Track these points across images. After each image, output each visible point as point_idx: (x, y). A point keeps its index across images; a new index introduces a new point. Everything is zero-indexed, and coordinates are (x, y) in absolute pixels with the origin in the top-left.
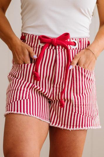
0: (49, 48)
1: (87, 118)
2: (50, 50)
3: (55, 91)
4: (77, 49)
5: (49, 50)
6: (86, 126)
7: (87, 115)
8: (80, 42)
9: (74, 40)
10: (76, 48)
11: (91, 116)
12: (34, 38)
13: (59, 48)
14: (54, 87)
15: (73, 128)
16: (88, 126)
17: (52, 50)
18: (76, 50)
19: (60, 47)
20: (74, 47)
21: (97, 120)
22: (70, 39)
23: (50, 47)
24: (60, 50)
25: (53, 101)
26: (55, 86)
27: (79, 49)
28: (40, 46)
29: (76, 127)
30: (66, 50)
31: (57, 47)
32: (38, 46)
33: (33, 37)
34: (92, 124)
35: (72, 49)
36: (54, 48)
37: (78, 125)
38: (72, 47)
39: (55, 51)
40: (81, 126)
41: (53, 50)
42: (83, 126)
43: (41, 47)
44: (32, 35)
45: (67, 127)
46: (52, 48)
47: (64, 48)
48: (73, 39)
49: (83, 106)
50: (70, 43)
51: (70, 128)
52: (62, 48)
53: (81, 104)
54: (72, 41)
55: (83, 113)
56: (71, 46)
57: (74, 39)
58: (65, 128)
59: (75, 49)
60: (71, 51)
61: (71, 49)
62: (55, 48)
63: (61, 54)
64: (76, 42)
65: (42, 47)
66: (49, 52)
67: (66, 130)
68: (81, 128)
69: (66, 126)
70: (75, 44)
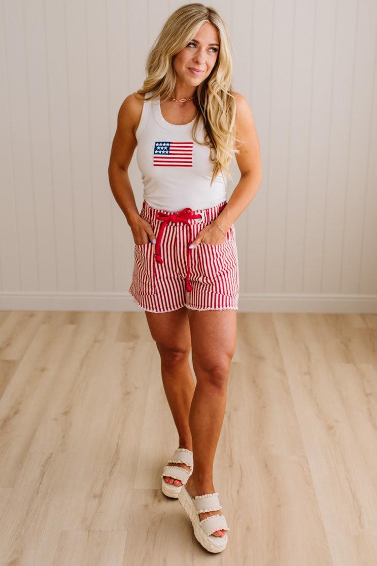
0: (168, 225)
2: (170, 227)
4: (204, 222)
5: (169, 227)
6: (221, 306)
8: (208, 213)
9: (199, 213)
10: (202, 222)
12: (153, 211)
13: (180, 225)
17: (172, 227)
18: (202, 224)
19: (182, 224)
21: (236, 300)
22: (194, 212)
23: (170, 224)
24: (181, 227)
27: (205, 222)
31: (178, 224)
33: (151, 211)
34: (229, 304)
35: (197, 223)
36: (174, 224)
38: (197, 221)
41: (174, 227)
43: (160, 223)
46: (172, 225)
47: (186, 225)
48: (198, 211)
50: (194, 217)
52: (184, 225)
54: (196, 214)
56: (195, 220)
57: (199, 211)
59: (200, 223)
60: (195, 226)
61: (195, 224)
62: (176, 225)
63: (182, 232)
64: (202, 214)
65: (162, 223)
66: (169, 230)
70: (200, 217)
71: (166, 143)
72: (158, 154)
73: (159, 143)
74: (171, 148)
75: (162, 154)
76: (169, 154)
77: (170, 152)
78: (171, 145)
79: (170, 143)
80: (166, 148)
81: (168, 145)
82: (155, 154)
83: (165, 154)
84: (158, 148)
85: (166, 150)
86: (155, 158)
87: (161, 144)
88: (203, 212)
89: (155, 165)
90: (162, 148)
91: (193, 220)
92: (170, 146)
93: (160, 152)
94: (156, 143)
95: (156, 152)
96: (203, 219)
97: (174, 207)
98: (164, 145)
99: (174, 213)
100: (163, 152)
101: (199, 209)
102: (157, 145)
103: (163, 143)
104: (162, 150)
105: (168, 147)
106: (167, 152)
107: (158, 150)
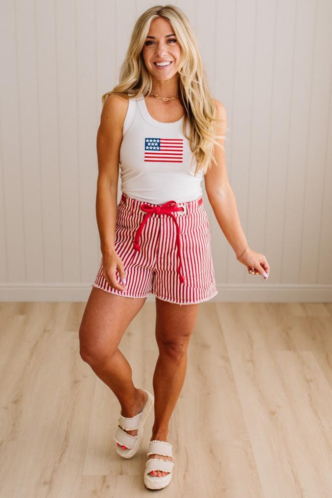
0: (152, 216)
1: (199, 290)
2: (154, 219)
3: (159, 261)
5: (152, 218)
7: (199, 287)
8: (189, 206)
9: (182, 206)
10: (184, 215)
11: (204, 286)
12: (136, 203)
13: (164, 217)
14: (157, 257)
15: (183, 302)
16: (201, 299)
17: (155, 219)
18: (184, 217)
19: (165, 216)
20: (182, 214)
22: (177, 204)
23: (154, 216)
24: (165, 219)
25: (158, 271)
26: (159, 256)
27: (187, 214)
28: (141, 213)
29: (187, 302)
30: (171, 218)
31: (162, 216)
32: (140, 213)
33: (134, 203)
35: (179, 216)
36: (157, 216)
37: (188, 299)
38: (179, 213)
39: (159, 219)
40: (192, 301)
41: (157, 219)
42: (195, 300)
43: (143, 214)
44: (133, 200)
45: (177, 302)
46: (155, 217)
47: (169, 217)
48: (180, 204)
49: (193, 277)
50: (177, 210)
51: (180, 302)
52: (167, 217)
53: (190, 276)
54: (179, 206)
55: (194, 285)
56: (178, 212)
57: (182, 204)
58: (175, 302)
60: (178, 218)
61: (177, 216)
62: (160, 217)
63: (165, 222)
64: (185, 208)
65: (145, 214)
66: (153, 221)
67: (176, 304)
68: (192, 302)
69: (175, 300)
70: (183, 209)
71: (156, 139)
72: (149, 150)
73: (149, 139)
74: (161, 145)
75: (153, 150)
76: (160, 150)
77: (161, 148)
78: (161, 141)
79: (160, 139)
80: (156, 144)
81: (158, 141)
82: (146, 149)
83: (156, 150)
84: (149, 144)
85: (156, 146)
86: (146, 153)
87: (151, 141)
88: (185, 204)
89: (145, 161)
90: (153, 144)
91: (175, 212)
92: (160, 143)
93: (151, 148)
94: (146, 139)
95: (147, 148)
96: (185, 212)
97: (158, 200)
98: (155, 141)
99: (158, 206)
100: (154, 148)
101: (181, 202)
102: (147, 141)
103: (153, 139)
104: (153, 146)
105: (159, 144)
106: (158, 148)
107: (149, 146)
